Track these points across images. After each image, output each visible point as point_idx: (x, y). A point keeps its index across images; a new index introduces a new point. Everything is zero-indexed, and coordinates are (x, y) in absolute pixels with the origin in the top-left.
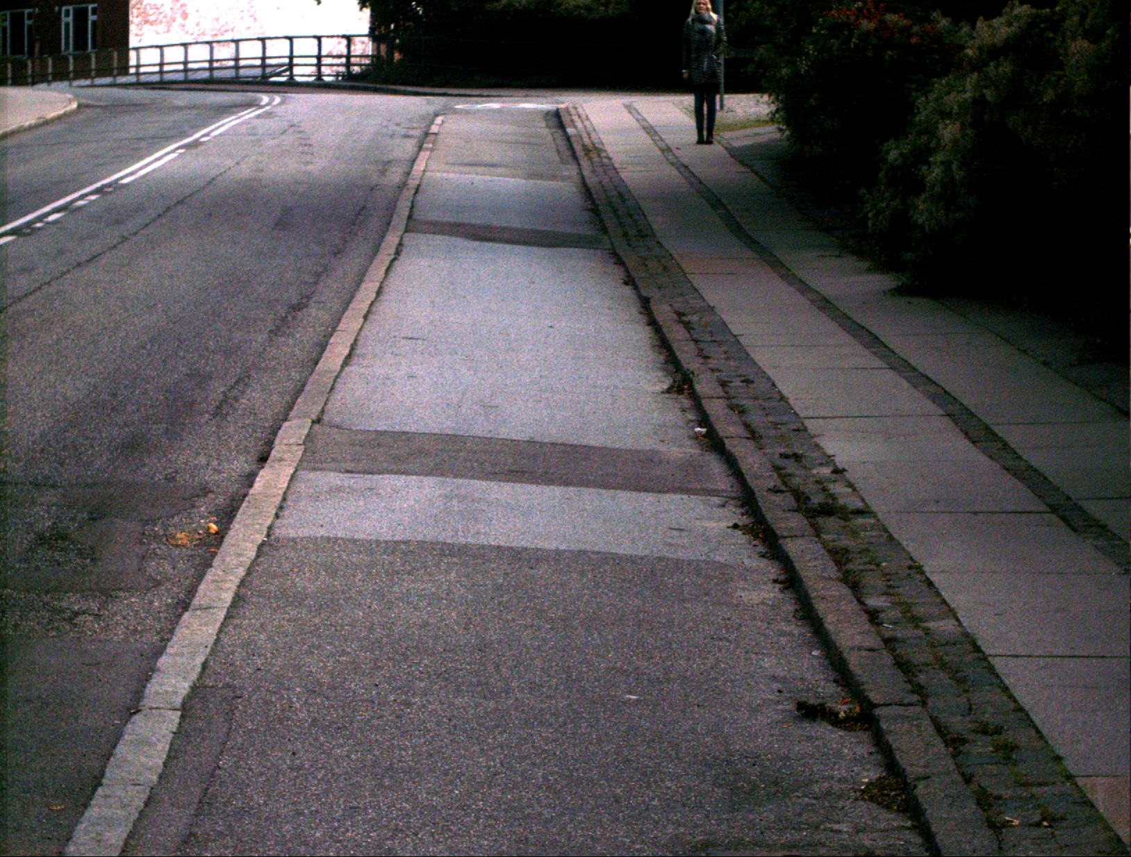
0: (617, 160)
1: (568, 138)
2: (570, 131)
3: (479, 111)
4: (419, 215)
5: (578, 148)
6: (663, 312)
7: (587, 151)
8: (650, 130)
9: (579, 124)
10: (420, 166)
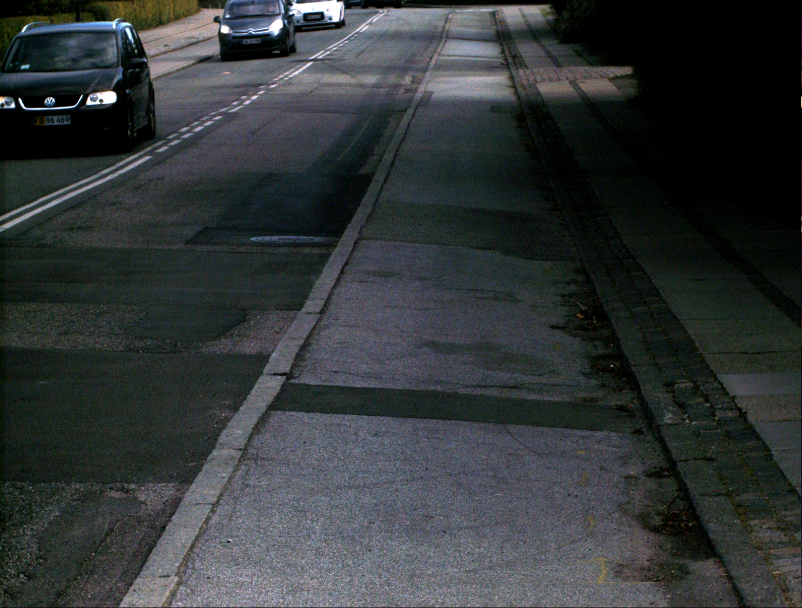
0: (509, 25)
1: (495, 19)
2: (497, 17)
3: (465, 13)
4: (450, 35)
5: (498, 21)
6: (506, 47)
7: (501, 22)
8: (524, 16)
9: (500, 15)
10: (447, 26)
